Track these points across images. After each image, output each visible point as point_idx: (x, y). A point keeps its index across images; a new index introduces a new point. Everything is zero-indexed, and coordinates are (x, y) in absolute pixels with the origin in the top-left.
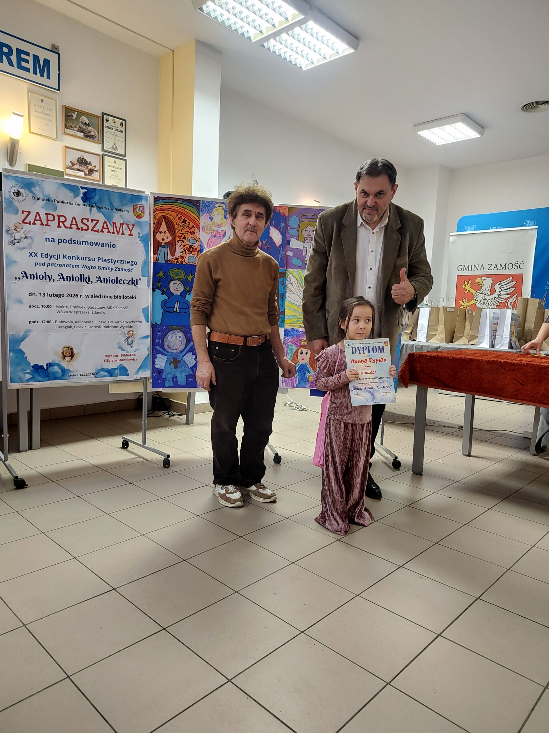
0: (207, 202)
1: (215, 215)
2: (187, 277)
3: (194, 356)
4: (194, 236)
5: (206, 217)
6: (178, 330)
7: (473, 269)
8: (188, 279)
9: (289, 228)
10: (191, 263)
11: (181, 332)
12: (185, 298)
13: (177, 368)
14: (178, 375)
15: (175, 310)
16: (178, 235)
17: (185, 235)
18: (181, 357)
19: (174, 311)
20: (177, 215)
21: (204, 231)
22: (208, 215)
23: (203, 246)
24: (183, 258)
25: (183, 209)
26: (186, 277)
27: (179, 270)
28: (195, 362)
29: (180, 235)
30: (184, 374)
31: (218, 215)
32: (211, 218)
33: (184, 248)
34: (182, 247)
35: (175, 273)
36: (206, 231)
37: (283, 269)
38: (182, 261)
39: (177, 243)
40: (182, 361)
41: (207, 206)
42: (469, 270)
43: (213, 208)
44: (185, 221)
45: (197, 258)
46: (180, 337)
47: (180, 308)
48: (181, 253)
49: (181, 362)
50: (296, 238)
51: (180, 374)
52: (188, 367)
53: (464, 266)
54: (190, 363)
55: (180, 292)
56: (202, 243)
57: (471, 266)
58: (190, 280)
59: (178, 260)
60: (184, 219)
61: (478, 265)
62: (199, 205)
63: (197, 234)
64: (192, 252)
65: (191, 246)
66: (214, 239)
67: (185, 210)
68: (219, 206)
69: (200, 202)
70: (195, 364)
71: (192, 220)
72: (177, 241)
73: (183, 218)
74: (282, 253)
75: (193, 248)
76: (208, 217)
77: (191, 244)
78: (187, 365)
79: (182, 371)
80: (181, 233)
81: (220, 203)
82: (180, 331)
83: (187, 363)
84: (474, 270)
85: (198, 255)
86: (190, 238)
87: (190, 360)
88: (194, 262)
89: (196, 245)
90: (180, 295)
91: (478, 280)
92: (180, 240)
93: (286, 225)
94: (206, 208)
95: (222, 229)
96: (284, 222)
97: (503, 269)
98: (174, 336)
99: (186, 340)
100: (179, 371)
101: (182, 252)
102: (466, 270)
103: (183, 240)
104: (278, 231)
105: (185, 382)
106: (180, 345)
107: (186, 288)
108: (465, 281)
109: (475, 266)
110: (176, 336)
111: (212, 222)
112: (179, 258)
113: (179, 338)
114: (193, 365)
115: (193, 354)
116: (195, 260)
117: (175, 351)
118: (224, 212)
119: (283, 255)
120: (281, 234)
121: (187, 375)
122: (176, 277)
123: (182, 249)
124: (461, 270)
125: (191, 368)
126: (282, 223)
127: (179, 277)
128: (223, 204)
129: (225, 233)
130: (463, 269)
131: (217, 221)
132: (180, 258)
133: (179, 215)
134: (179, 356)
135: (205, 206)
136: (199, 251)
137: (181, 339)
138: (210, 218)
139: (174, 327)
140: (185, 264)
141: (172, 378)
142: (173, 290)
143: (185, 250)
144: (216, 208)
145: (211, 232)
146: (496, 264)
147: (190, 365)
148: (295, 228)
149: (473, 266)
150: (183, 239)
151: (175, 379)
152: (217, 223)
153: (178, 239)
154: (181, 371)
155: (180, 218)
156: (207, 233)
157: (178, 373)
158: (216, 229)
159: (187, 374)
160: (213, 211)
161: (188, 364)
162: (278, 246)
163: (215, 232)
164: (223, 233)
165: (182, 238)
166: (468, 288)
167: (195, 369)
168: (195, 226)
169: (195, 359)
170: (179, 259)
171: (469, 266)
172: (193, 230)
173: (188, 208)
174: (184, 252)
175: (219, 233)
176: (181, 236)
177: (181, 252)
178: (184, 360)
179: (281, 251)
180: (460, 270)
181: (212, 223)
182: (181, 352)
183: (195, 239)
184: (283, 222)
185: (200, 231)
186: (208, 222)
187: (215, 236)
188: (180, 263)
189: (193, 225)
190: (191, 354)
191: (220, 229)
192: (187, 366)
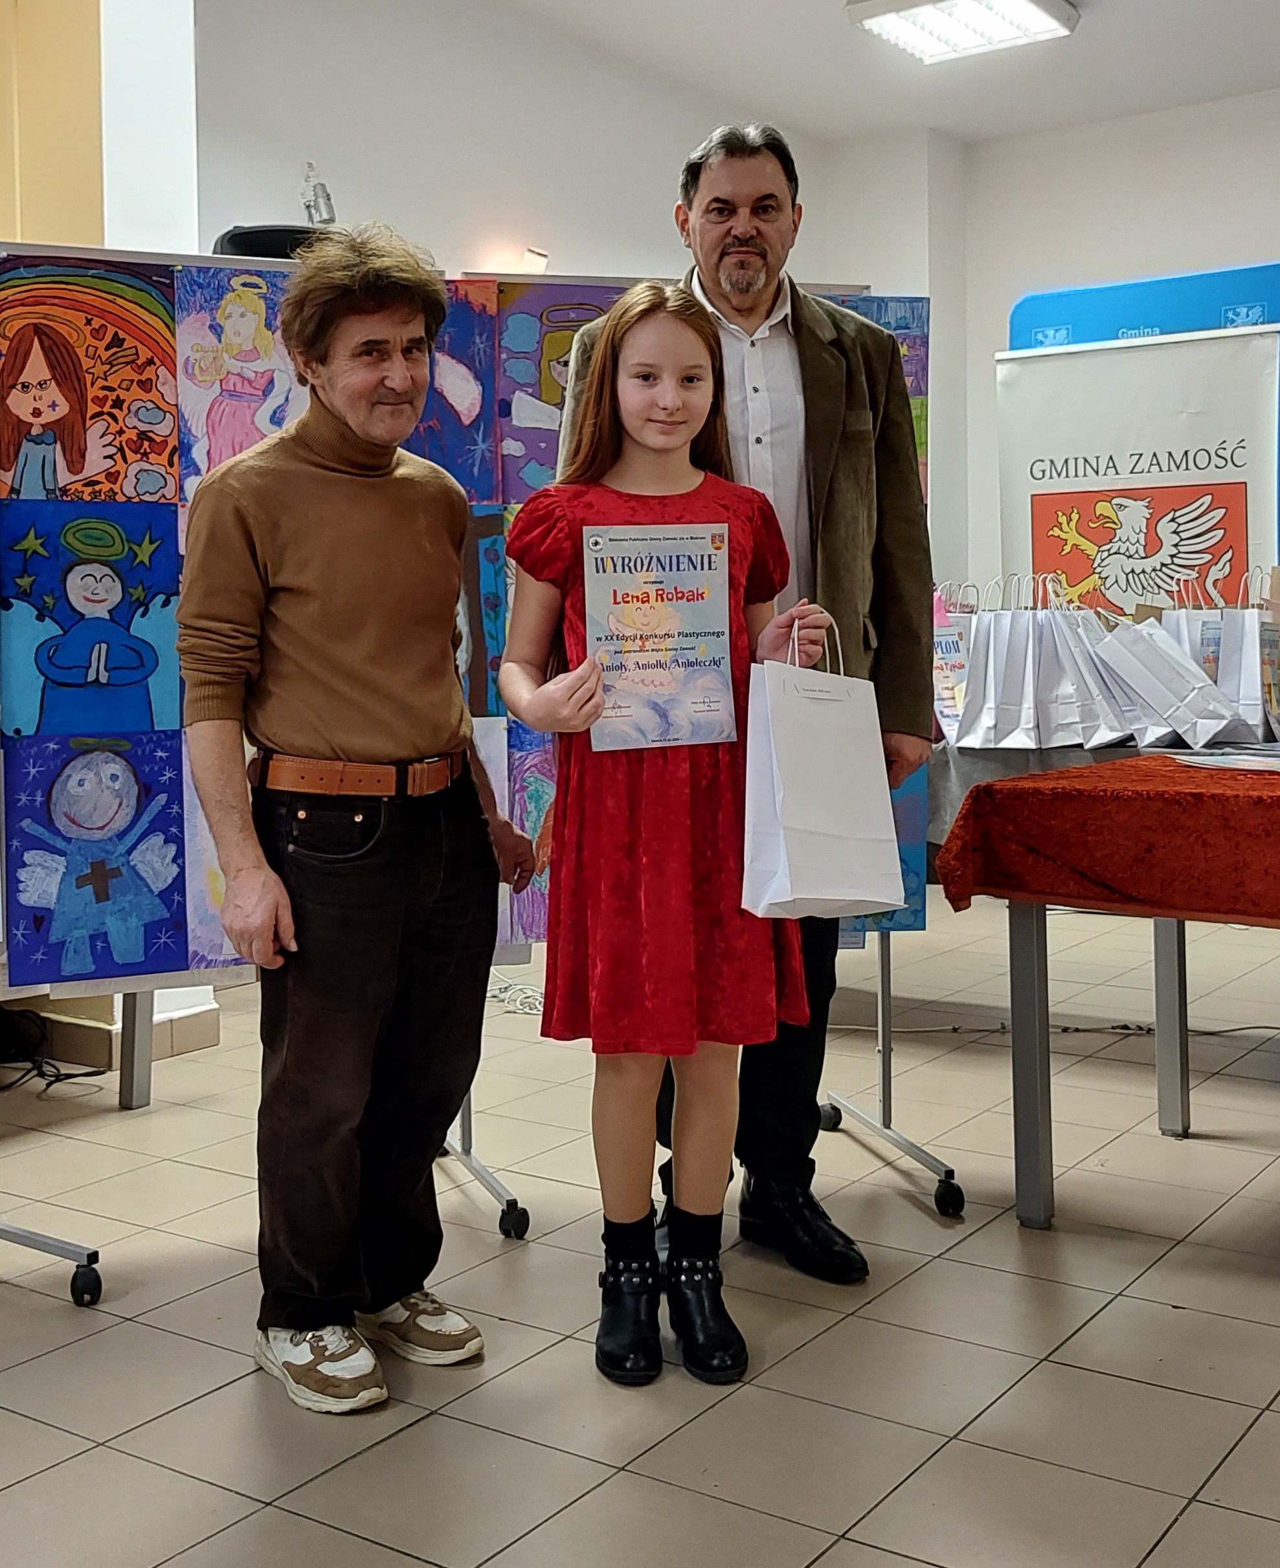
0: (199, 269)
1: (230, 316)
2: (135, 548)
3: (172, 849)
4: (154, 393)
5: (199, 324)
6: (104, 751)
7: (1081, 472)
8: (136, 555)
9: (504, 356)
10: (146, 498)
11: (118, 759)
12: (128, 629)
13: (108, 899)
14: (113, 926)
15: (91, 677)
16: (91, 393)
17: (119, 391)
18: (121, 855)
19: (89, 680)
20: (89, 322)
21: (190, 376)
22: (205, 316)
23: (190, 430)
24: (117, 480)
25: (111, 297)
26: (130, 548)
27: (100, 526)
28: (175, 870)
29: (102, 394)
30: (134, 922)
31: (243, 315)
32: (216, 329)
33: (117, 443)
34: (109, 438)
35: (87, 536)
36: (200, 378)
37: (490, 503)
38: (111, 489)
39: (89, 423)
40: (124, 870)
41: (200, 286)
42: (1067, 476)
43: (221, 292)
44: (117, 342)
45: (167, 476)
46: (114, 778)
47: (108, 667)
48: (108, 460)
49: (121, 875)
50: (530, 390)
51: (119, 923)
52: (151, 891)
53: (1052, 462)
54: (156, 874)
55: (109, 605)
56: (186, 422)
57: (1074, 461)
58: (147, 561)
59: (97, 488)
60: (116, 333)
61: (1097, 458)
62: (167, 281)
63: (166, 386)
64: (150, 456)
65: (143, 433)
66: (228, 405)
67: (119, 301)
68: (244, 285)
69: (173, 272)
70: (175, 880)
71: (144, 337)
72: (91, 418)
73: (111, 330)
74: (482, 446)
75: (151, 440)
76: (203, 324)
77: (143, 427)
78: (148, 886)
79: (127, 909)
80: (103, 388)
81: (248, 272)
82: (112, 755)
83: (144, 875)
84: (1085, 475)
85: (171, 465)
86: (139, 404)
87: (156, 865)
88: (159, 494)
89: (163, 429)
90: (108, 617)
91: (1102, 508)
92: (101, 414)
93: (493, 347)
94: (194, 292)
95: (260, 366)
96: (485, 336)
97: (1178, 467)
98: (91, 775)
99: (136, 788)
100: (116, 908)
101: (110, 457)
102: (1059, 475)
103: (116, 411)
104: (463, 370)
105: (142, 952)
106: (115, 807)
107: (131, 590)
108: (1060, 514)
109: (1086, 460)
110: (97, 774)
111: (220, 341)
112: (102, 478)
113: (110, 784)
114: (170, 881)
115: (166, 842)
116: (162, 483)
117: (98, 835)
118: (262, 305)
119: (487, 454)
120: (477, 377)
121: (145, 925)
122: (93, 550)
123: (110, 444)
124: (1043, 476)
125: (161, 894)
126: (478, 340)
127: (102, 551)
128: (259, 276)
129: (271, 382)
130: (1048, 474)
131: (238, 340)
132: (104, 480)
133: (96, 323)
134: (113, 853)
135: (191, 286)
136: (174, 450)
137: (117, 786)
138: (211, 327)
139: (90, 741)
140: (125, 499)
141: (87, 940)
142: (83, 600)
143: (121, 449)
144: (234, 290)
145: (219, 377)
146: (1155, 455)
147: (158, 886)
148: (525, 355)
149: (1081, 462)
150: (112, 407)
151: (99, 944)
152: (240, 345)
153: (92, 409)
154: (124, 908)
155: (98, 331)
156: (201, 384)
157: (113, 919)
158: (235, 366)
159: (148, 918)
160: (223, 303)
161: (148, 880)
162: (466, 421)
163: (233, 379)
164: (263, 382)
165: (109, 403)
166: (1072, 537)
167: (177, 898)
168: (156, 360)
169: (174, 860)
170: (99, 483)
171: (1066, 461)
172: (149, 373)
173: (130, 293)
174: (118, 457)
175: (250, 382)
176: (106, 397)
177: (105, 457)
178: (133, 868)
179: (480, 439)
180: (1041, 475)
181: (220, 346)
182: (121, 835)
183: (158, 408)
184: (481, 335)
185: (175, 377)
186: (206, 344)
187: (233, 394)
188: (103, 497)
189: (149, 356)
190: (158, 839)
191: (251, 369)
192: (146, 889)
